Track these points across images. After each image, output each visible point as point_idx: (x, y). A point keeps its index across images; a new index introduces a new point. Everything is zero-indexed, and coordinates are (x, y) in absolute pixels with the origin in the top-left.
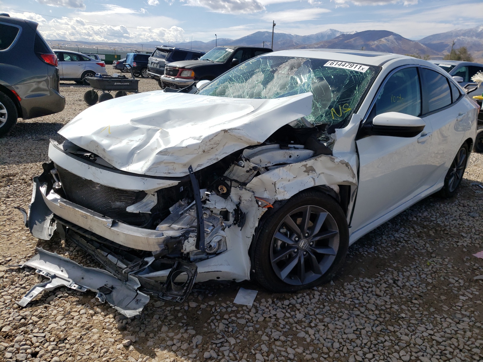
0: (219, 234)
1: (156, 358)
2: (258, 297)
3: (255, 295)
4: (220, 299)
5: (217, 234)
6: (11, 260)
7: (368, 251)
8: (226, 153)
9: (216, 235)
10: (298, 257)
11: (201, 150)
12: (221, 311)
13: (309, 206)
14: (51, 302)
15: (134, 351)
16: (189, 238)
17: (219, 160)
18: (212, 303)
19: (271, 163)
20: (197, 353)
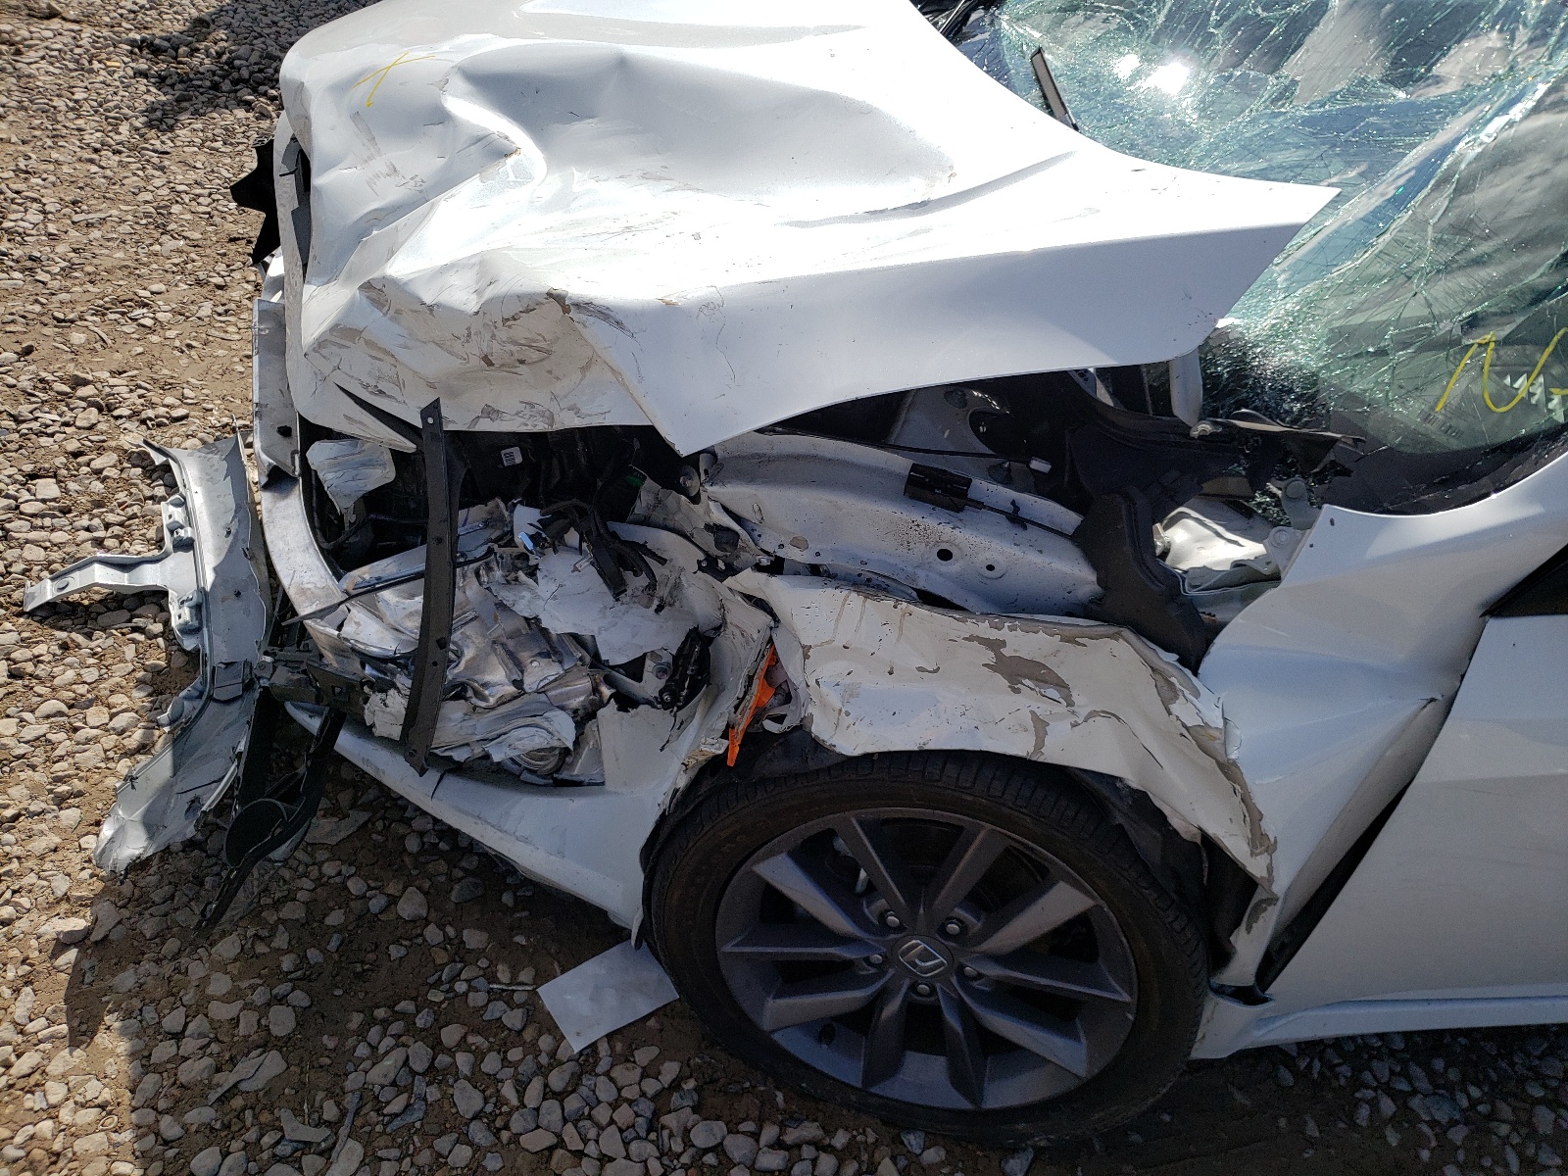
0: (546, 724)
1: (78, 1052)
2: (652, 1023)
3: (645, 1009)
4: (520, 939)
5: (537, 720)
6: (186, 417)
7: (1415, 1103)
8: (578, 412)
9: (529, 721)
10: (878, 986)
11: (474, 349)
12: (466, 994)
13: (989, 826)
14: (98, 634)
15: (63, 976)
16: (392, 692)
17: (557, 427)
18: (474, 939)
19: (814, 546)
20: (194, 1128)
